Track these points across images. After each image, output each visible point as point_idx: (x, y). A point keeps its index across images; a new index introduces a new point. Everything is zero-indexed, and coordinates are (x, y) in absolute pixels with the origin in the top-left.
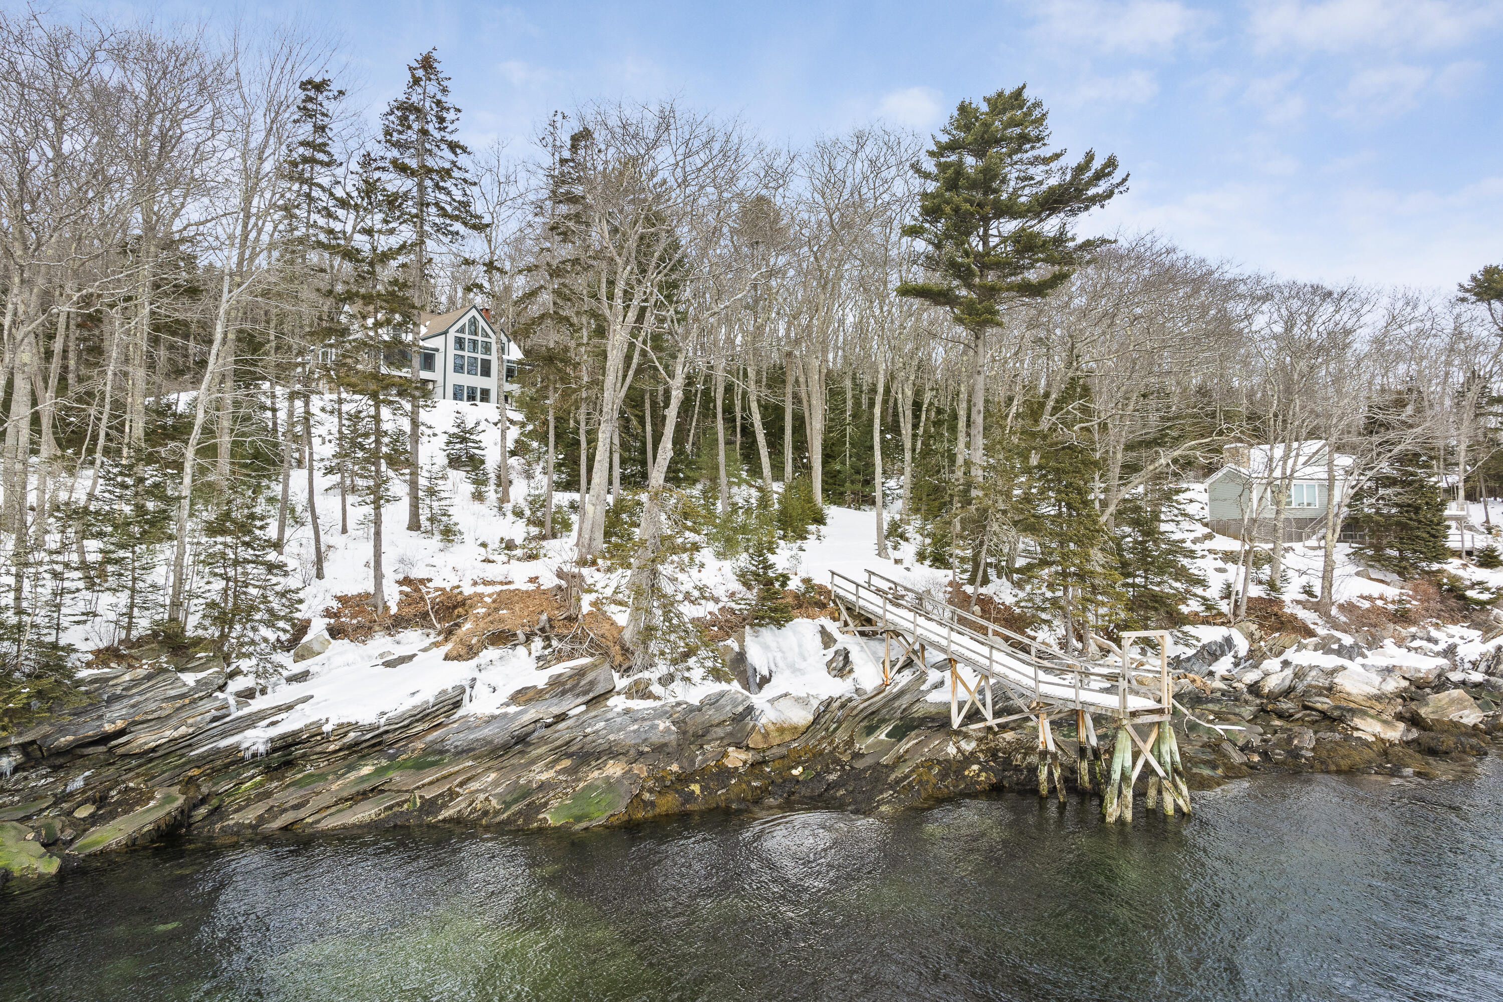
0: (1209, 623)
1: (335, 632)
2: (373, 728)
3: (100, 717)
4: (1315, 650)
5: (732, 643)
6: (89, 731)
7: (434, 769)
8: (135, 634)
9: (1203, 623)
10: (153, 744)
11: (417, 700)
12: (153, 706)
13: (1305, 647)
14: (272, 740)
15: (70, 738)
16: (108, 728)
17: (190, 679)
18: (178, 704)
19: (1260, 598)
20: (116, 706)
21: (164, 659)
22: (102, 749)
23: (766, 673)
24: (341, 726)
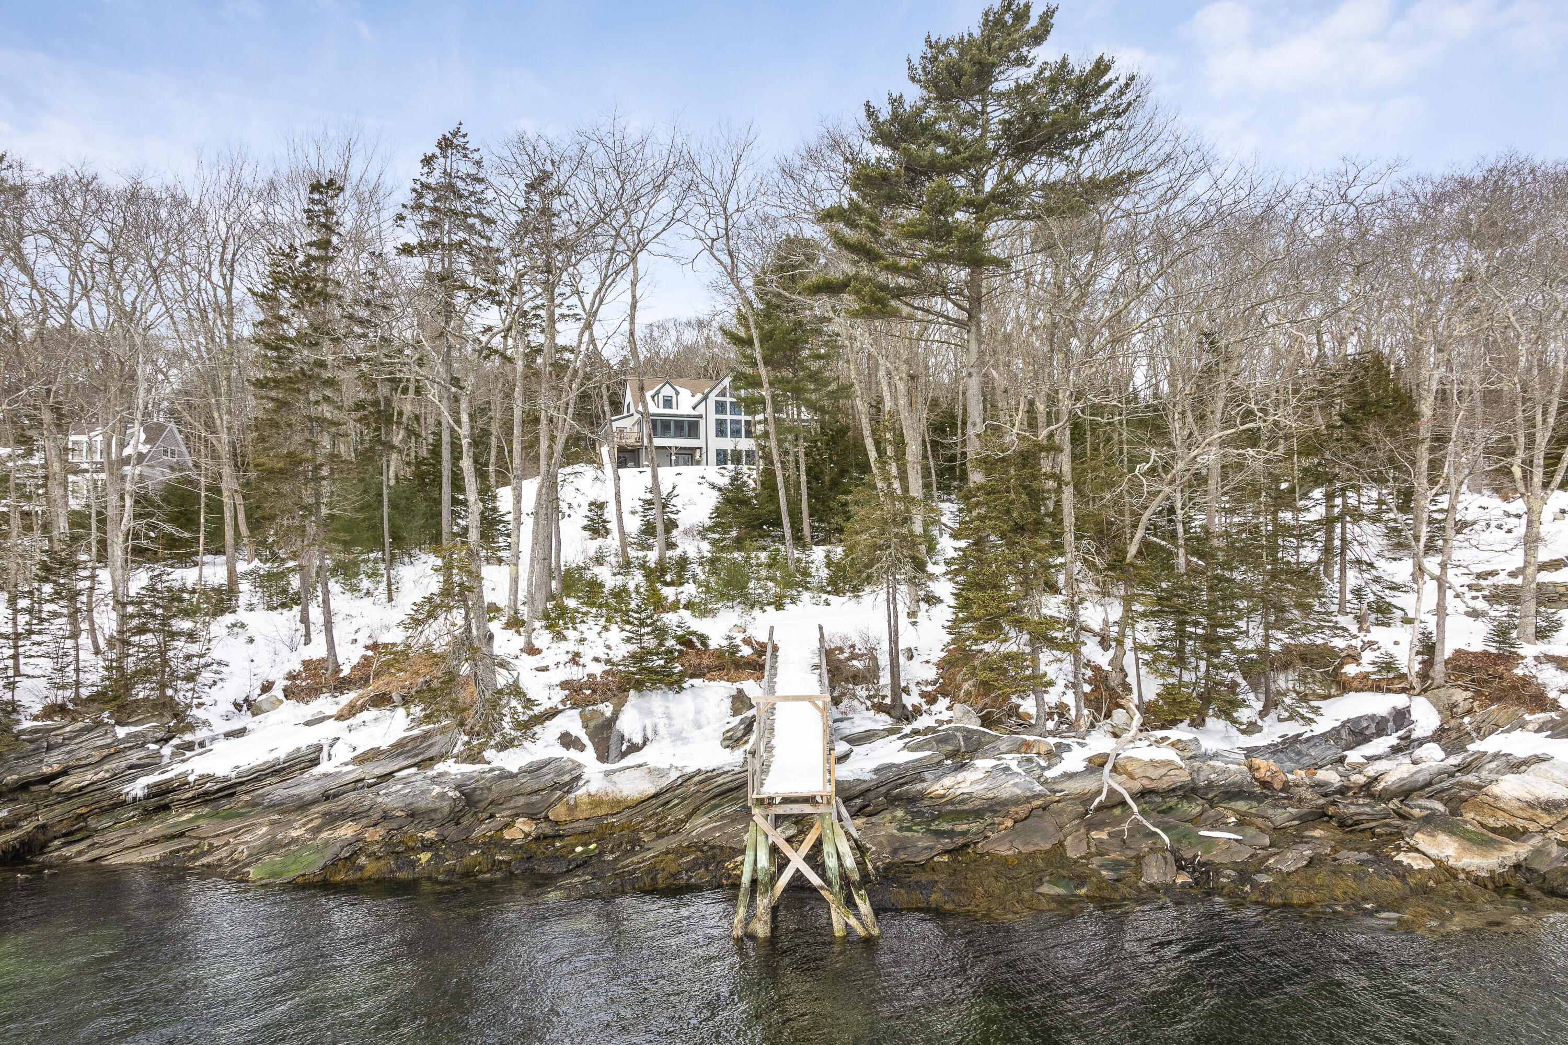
0: (1379, 689)
1: (288, 693)
2: (226, 779)
3: (41, 761)
4: (1537, 731)
5: (607, 709)
6: (30, 771)
7: (237, 820)
8: (84, 693)
9: (1371, 689)
10: (77, 786)
11: (271, 757)
12: (84, 754)
13: (1523, 726)
14: (148, 786)
15: (15, 777)
16: (46, 770)
17: (121, 732)
18: (106, 752)
19: (1485, 653)
20: (55, 753)
21: (106, 714)
22: (45, 787)
23: (638, 740)
24: (202, 777)
